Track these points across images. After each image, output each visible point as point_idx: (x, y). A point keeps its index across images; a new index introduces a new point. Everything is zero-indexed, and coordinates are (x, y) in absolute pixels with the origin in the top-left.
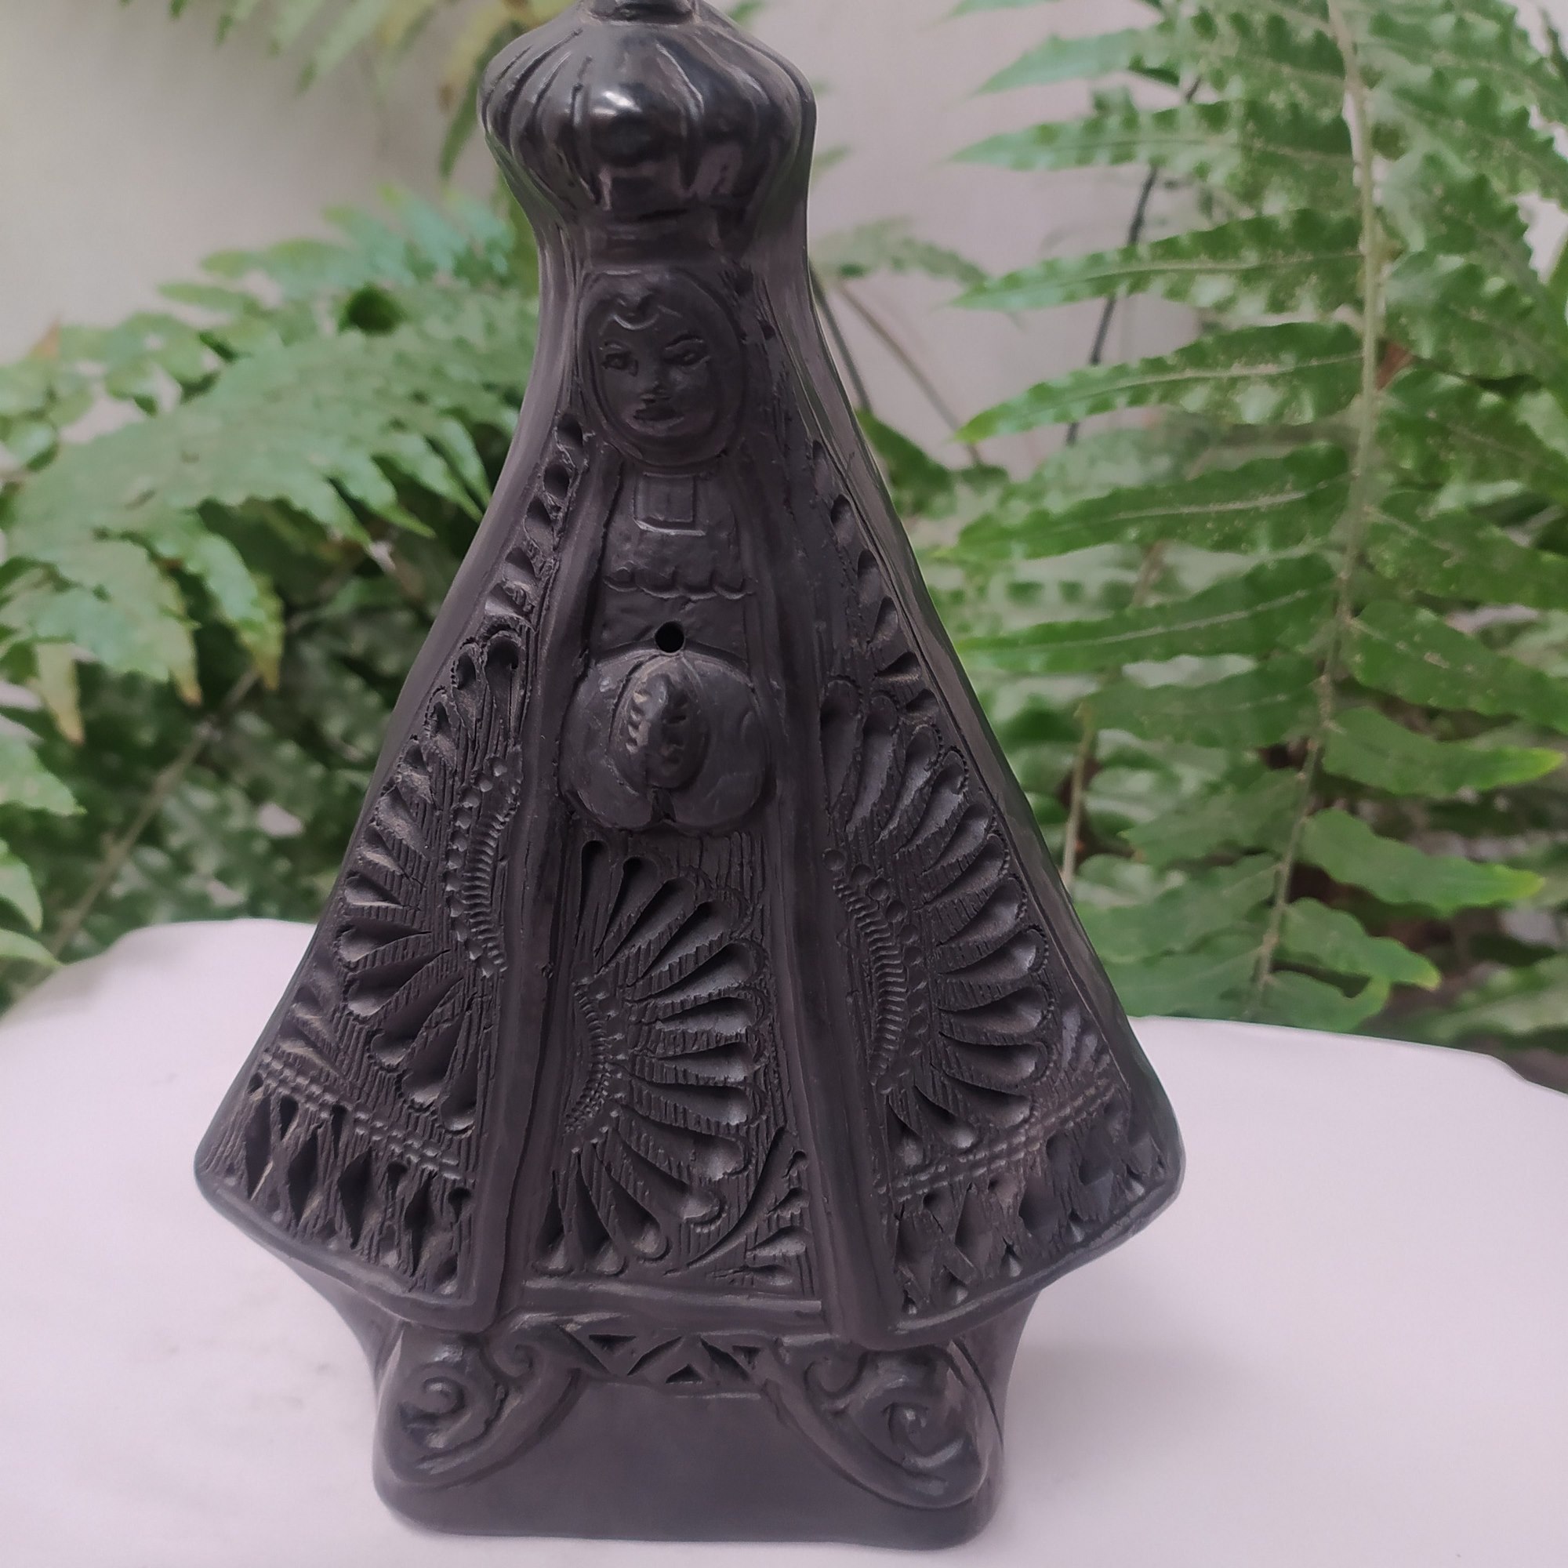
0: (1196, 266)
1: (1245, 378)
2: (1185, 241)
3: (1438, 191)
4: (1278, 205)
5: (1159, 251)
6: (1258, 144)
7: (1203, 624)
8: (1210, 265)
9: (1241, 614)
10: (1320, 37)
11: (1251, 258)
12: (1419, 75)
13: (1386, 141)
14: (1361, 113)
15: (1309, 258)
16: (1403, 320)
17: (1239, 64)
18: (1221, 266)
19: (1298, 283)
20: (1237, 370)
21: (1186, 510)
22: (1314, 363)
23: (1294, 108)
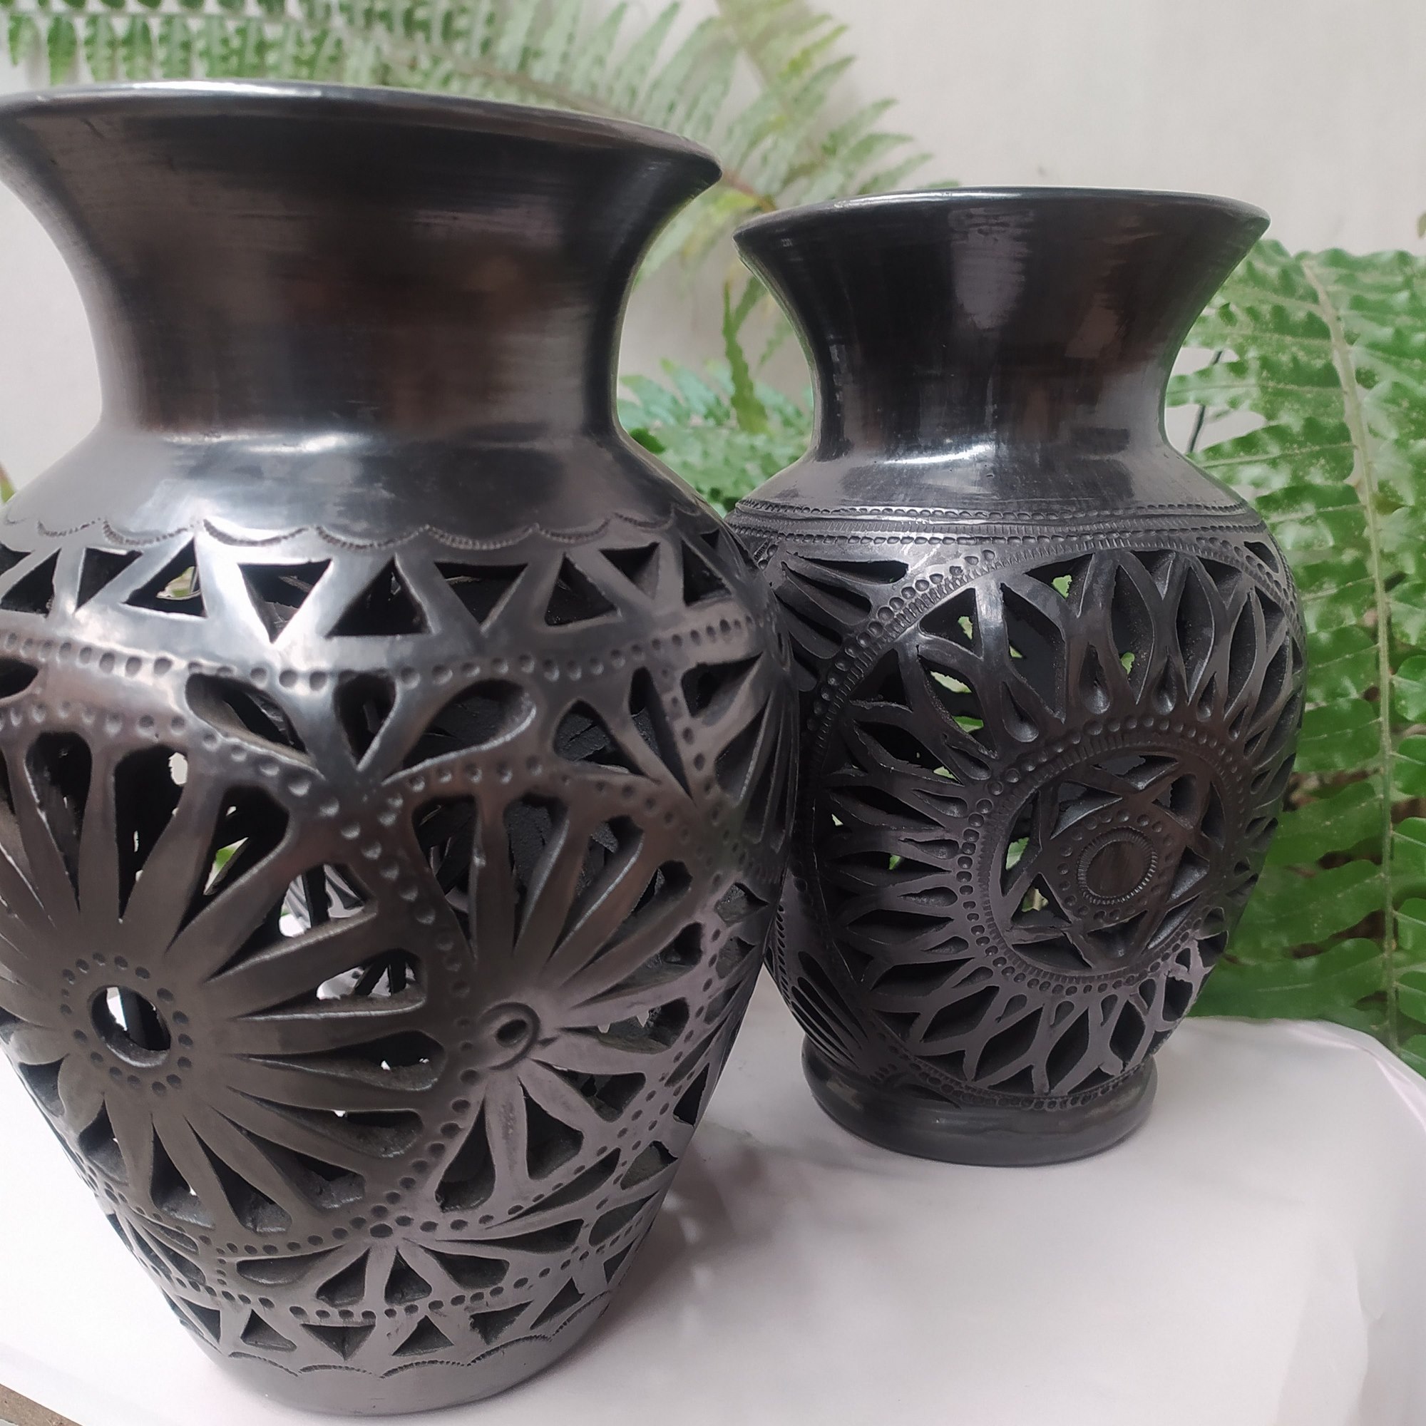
0: (1238, 460)
2: (1227, 448)
3: (1405, 404)
4: (1291, 419)
5: (1211, 453)
6: (1271, 384)
8: (1248, 458)
10: (1311, 318)
12: (1385, 333)
13: (1366, 378)
14: (1345, 361)
15: (1317, 448)
17: (1254, 339)
18: (1255, 458)
19: (1311, 464)
23: (1295, 360)
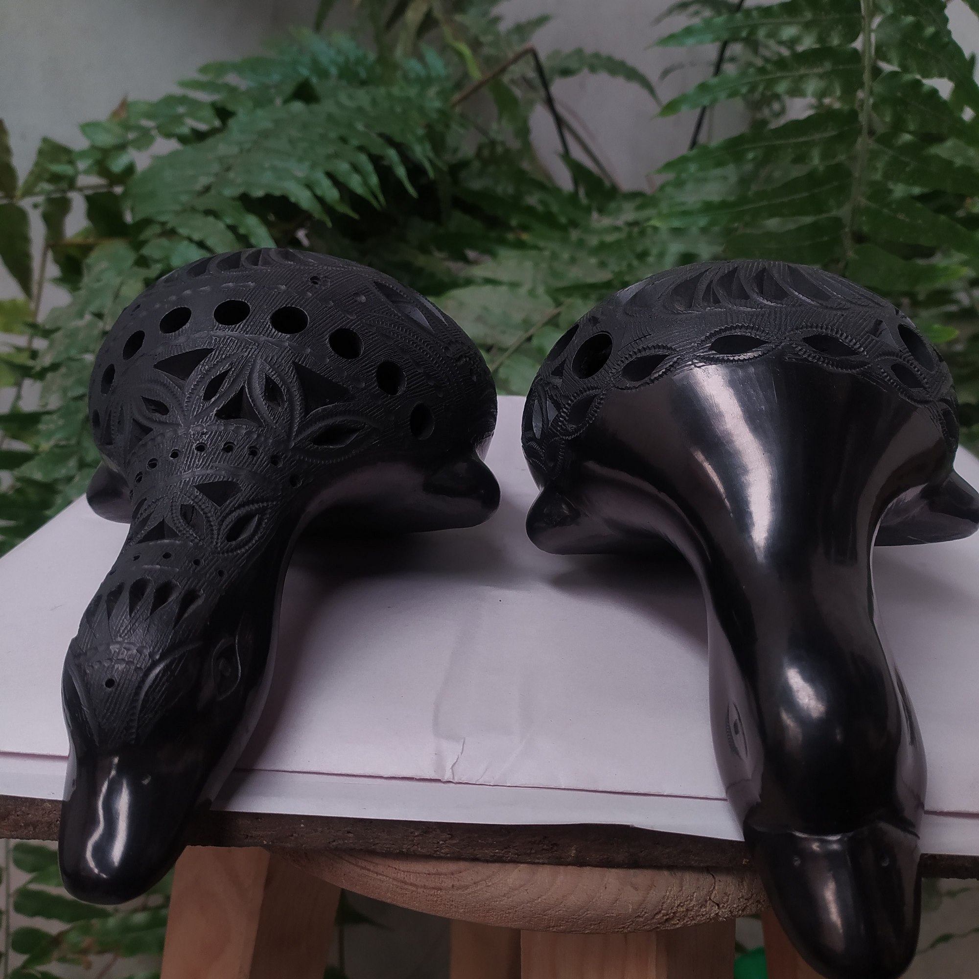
1: (807, 75)
7: (786, 200)
9: (805, 194)
11: (808, 15)
16: (884, 49)
20: (803, 71)
21: (777, 142)
22: (841, 67)
